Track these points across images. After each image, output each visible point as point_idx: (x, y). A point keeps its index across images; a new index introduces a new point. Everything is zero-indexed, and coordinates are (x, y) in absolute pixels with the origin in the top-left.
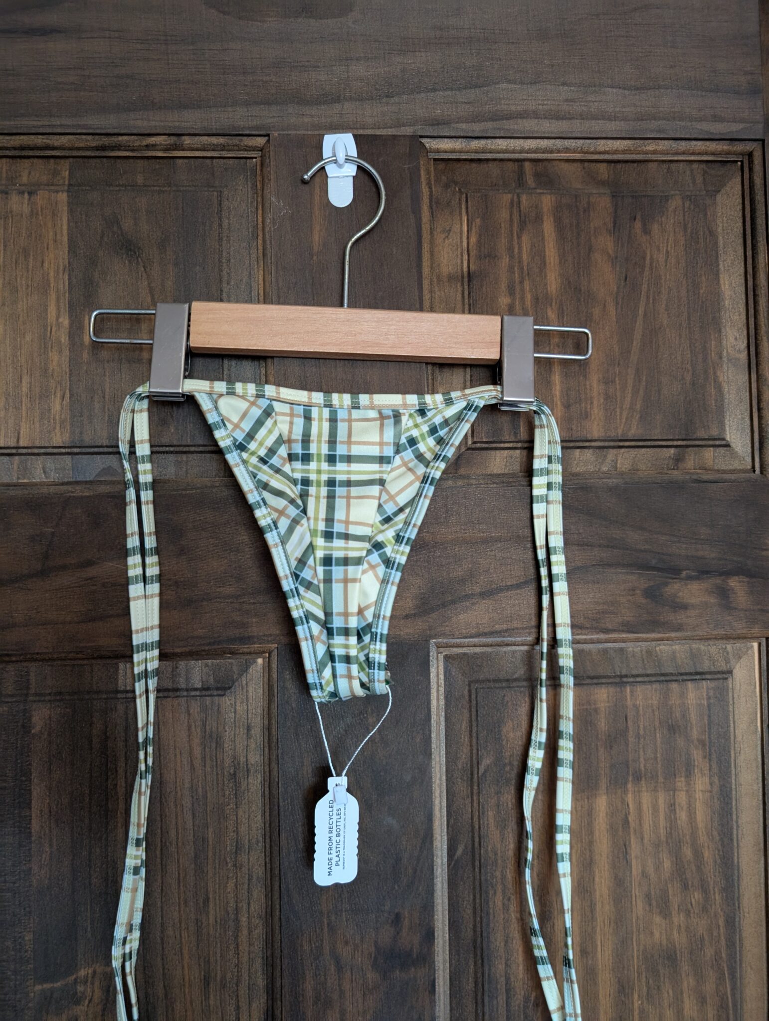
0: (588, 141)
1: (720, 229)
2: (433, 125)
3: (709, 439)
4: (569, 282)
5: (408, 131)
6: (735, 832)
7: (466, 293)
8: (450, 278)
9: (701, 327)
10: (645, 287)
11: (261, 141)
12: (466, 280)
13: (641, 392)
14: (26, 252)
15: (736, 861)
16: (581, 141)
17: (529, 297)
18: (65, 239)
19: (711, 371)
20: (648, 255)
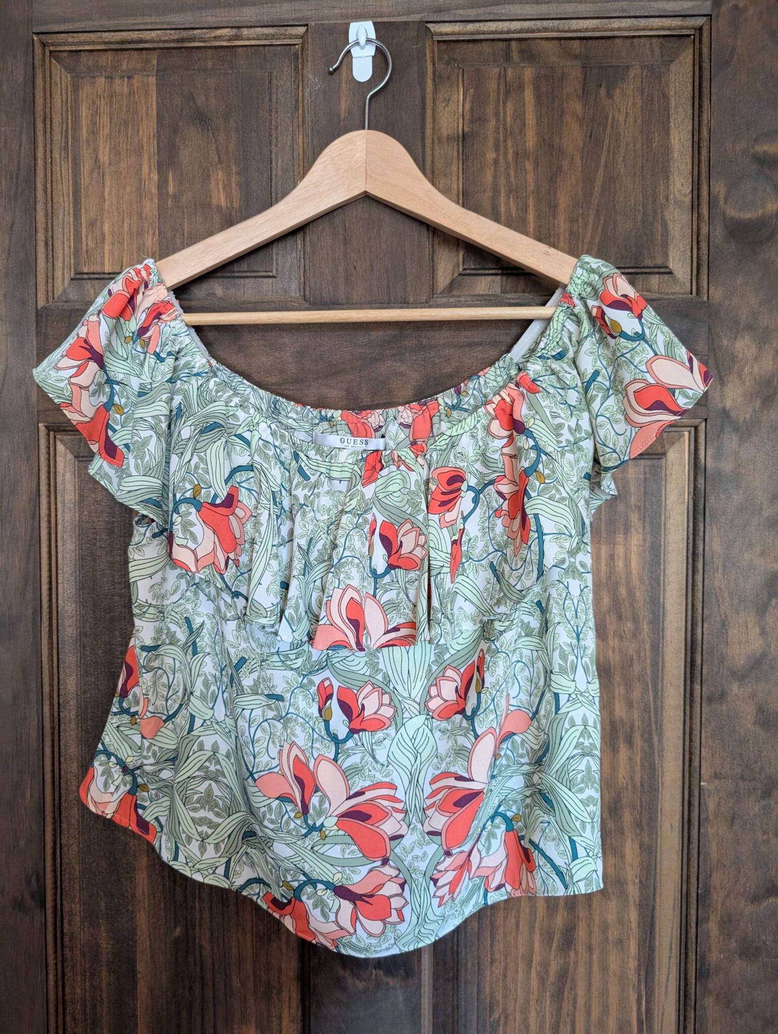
0: (563, 21)
1: (672, 93)
2: (436, 12)
3: (655, 267)
4: (544, 140)
5: (417, 17)
6: (662, 578)
7: (461, 150)
8: (449, 138)
9: (652, 175)
10: (607, 142)
11: (302, 30)
12: (461, 140)
13: (600, 229)
14: (126, 123)
15: (662, 600)
16: (557, 22)
17: (511, 151)
18: (155, 112)
19: (659, 211)
20: (611, 115)
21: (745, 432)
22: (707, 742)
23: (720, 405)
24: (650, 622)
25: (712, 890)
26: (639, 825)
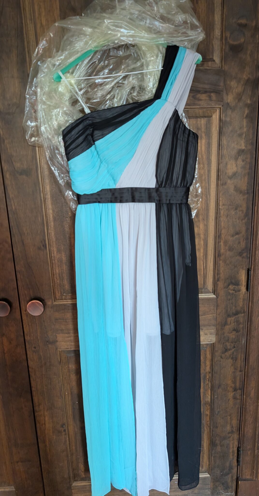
21: (233, 109)
22: (221, 196)
23: (227, 102)
24: (207, 164)
25: (222, 234)
26: (204, 219)
